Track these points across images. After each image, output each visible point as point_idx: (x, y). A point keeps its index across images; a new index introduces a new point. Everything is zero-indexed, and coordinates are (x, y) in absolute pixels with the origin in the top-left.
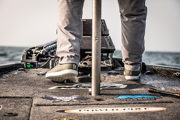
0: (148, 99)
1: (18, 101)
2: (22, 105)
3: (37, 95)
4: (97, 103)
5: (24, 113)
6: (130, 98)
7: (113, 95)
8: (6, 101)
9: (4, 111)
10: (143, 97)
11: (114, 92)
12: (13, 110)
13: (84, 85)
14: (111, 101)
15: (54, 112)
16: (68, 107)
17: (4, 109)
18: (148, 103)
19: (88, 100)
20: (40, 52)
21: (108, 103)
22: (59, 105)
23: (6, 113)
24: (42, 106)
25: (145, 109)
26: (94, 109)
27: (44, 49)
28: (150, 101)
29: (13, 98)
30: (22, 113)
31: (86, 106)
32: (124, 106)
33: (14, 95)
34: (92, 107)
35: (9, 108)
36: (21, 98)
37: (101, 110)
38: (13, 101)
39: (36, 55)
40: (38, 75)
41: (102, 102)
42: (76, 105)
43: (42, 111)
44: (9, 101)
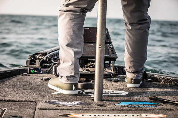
0: (149, 106)
1: (22, 104)
2: (26, 109)
3: (41, 99)
4: (99, 108)
5: (28, 116)
6: (132, 105)
7: (115, 101)
8: (10, 104)
9: (9, 114)
10: (144, 104)
11: (116, 98)
12: (17, 113)
13: (86, 91)
14: (113, 107)
15: (57, 116)
16: (71, 111)
17: (9, 112)
18: (149, 110)
19: (91, 105)
20: (44, 57)
21: (110, 109)
22: (62, 110)
23: (11, 115)
24: (45, 110)
25: (146, 115)
26: (97, 114)
27: (47, 55)
28: (151, 108)
29: (17, 101)
30: (26, 116)
31: (89, 111)
32: (125, 112)
33: (18, 99)
34: (94, 112)
35: (13, 111)
36: (25, 101)
37: (103, 115)
38: (17, 105)
39: (39, 61)
40: (42, 80)
41: (104, 108)
42: (79, 110)
43: (45, 115)
44: (13, 105)
